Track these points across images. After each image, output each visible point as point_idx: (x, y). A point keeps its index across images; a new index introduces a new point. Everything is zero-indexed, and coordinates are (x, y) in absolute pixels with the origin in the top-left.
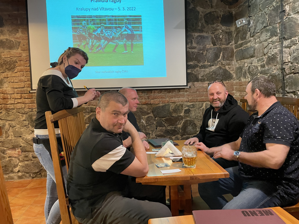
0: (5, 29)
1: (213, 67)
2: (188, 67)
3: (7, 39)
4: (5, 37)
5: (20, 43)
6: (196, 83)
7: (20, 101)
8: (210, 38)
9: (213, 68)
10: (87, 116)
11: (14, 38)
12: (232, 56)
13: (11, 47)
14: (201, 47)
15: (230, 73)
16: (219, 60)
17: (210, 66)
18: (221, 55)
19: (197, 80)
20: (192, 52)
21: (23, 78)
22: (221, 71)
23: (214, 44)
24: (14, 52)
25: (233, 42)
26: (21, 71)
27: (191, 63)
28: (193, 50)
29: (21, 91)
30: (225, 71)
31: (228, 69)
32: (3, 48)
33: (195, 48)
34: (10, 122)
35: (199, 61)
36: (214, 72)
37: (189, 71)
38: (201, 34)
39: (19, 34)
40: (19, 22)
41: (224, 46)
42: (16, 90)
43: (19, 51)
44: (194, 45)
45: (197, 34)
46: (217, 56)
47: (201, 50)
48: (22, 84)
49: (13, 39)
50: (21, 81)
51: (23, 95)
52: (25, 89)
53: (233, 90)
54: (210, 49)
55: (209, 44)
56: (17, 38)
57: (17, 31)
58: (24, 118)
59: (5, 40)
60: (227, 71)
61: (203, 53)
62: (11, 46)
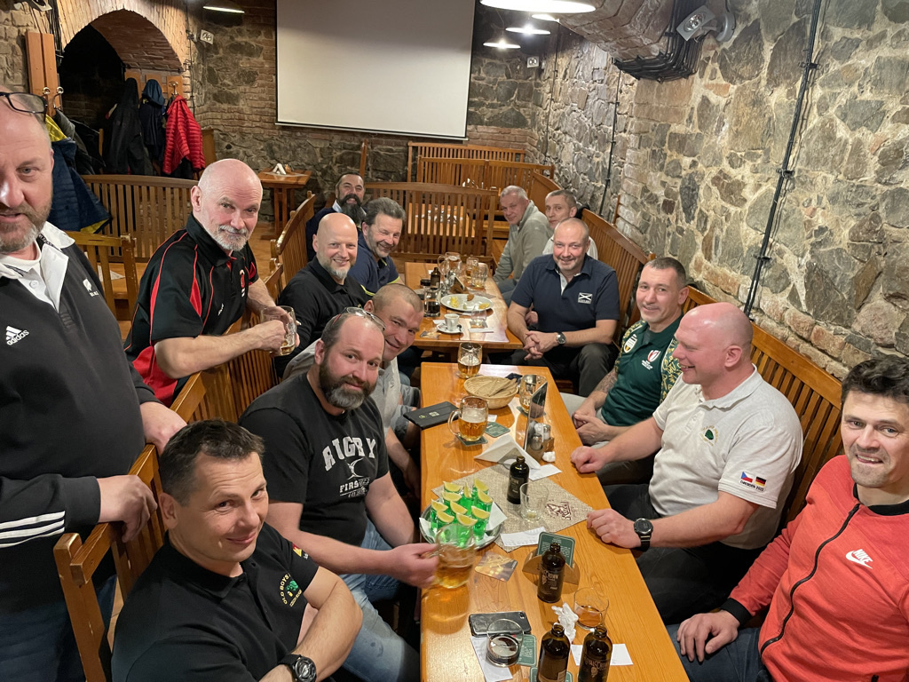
0: (244, 28)
1: (503, 108)
2: (470, 104)
3: (246, 43)
4: (244, 40)
5: (262, 49)
6: (479, 126)
7: (258, 124)
8: (504, 67)
9: (505, 109)
10: (339, 153)
11: (255, 41)
12: (529, 96)
13: (251, 54)
14: (492, 78)
15: (525, 119)
16: (513, 98)
17: (500, 106)
18: (516, 92)
19: (481, 123)
20: (479, 85)
21: (264, 95)
22: (513, 114)
23: (509, 77)
24: (254, 59)
25: (533, 77)
26: (263, 86)
27: (476, 99)
28: (480, 82)
29: (261, 112)
30: (519, 114)
31: (522, 112)
32: (242, 53)
33: (483, 79)
34: (244, 149)
35: (487, 98)
36: (505, 115)
37: (472, 110)
38: (494, 61)
39: (262, 38)
40: (262, 21)
41: (520, 81)
42: (255, 110)
43: (261, 59)
44: (483, 75)
45: (487, 61)
46: (510, 94)
47: (490, 83)
48: (263, 104)
49: (253, 43)
50: (261, 99)
51: (264, 118)
52: (266, 109)
53: (526, 141)
54: (503, 82)
55: (502, 76)
56: (259, 42)
57: (259, 33)
58: (262, 147)
59: (243, 44)
60: (521, 115)
61: (492, 87)
62: (250, 52)
